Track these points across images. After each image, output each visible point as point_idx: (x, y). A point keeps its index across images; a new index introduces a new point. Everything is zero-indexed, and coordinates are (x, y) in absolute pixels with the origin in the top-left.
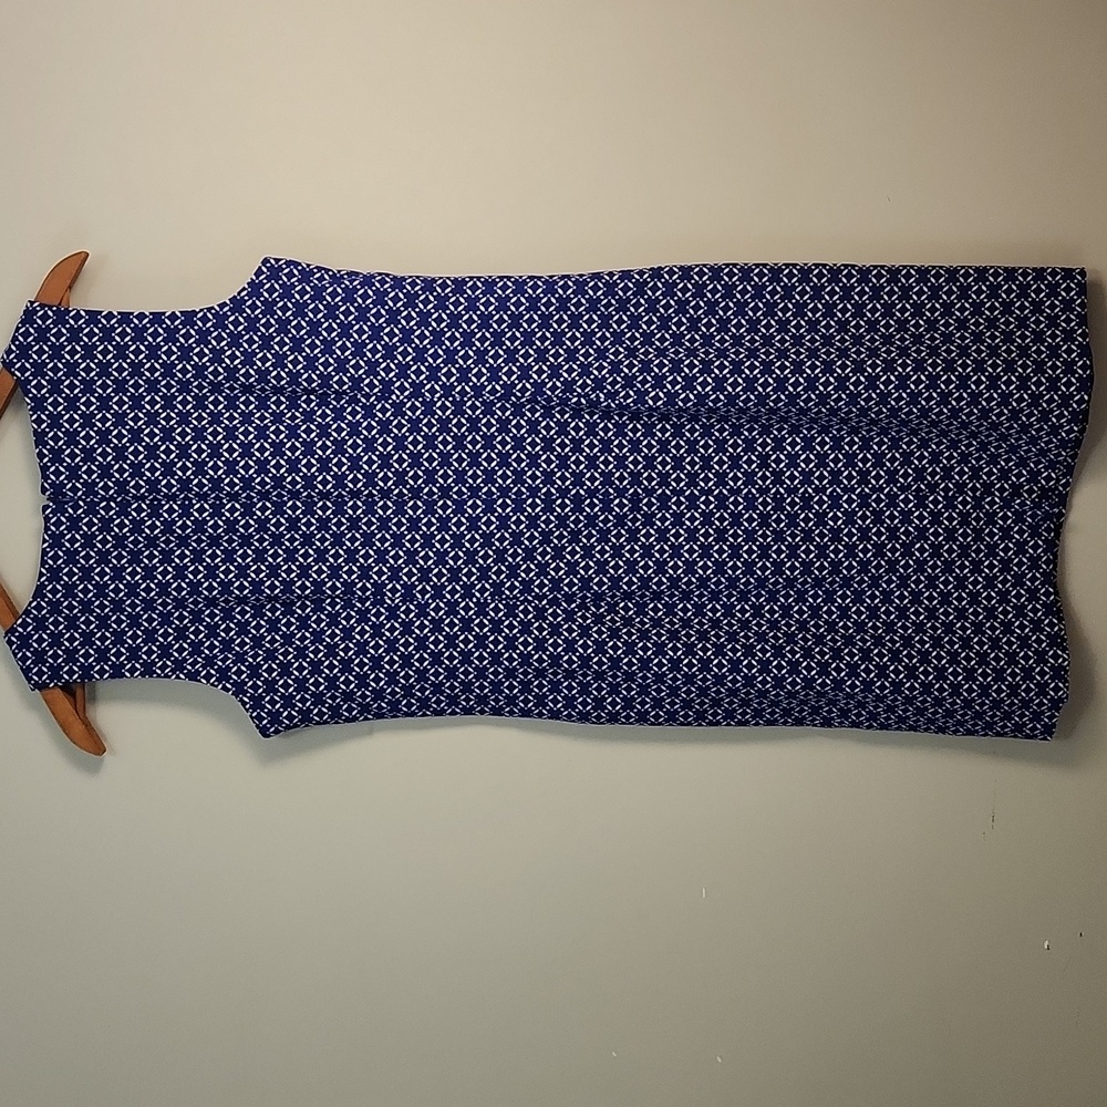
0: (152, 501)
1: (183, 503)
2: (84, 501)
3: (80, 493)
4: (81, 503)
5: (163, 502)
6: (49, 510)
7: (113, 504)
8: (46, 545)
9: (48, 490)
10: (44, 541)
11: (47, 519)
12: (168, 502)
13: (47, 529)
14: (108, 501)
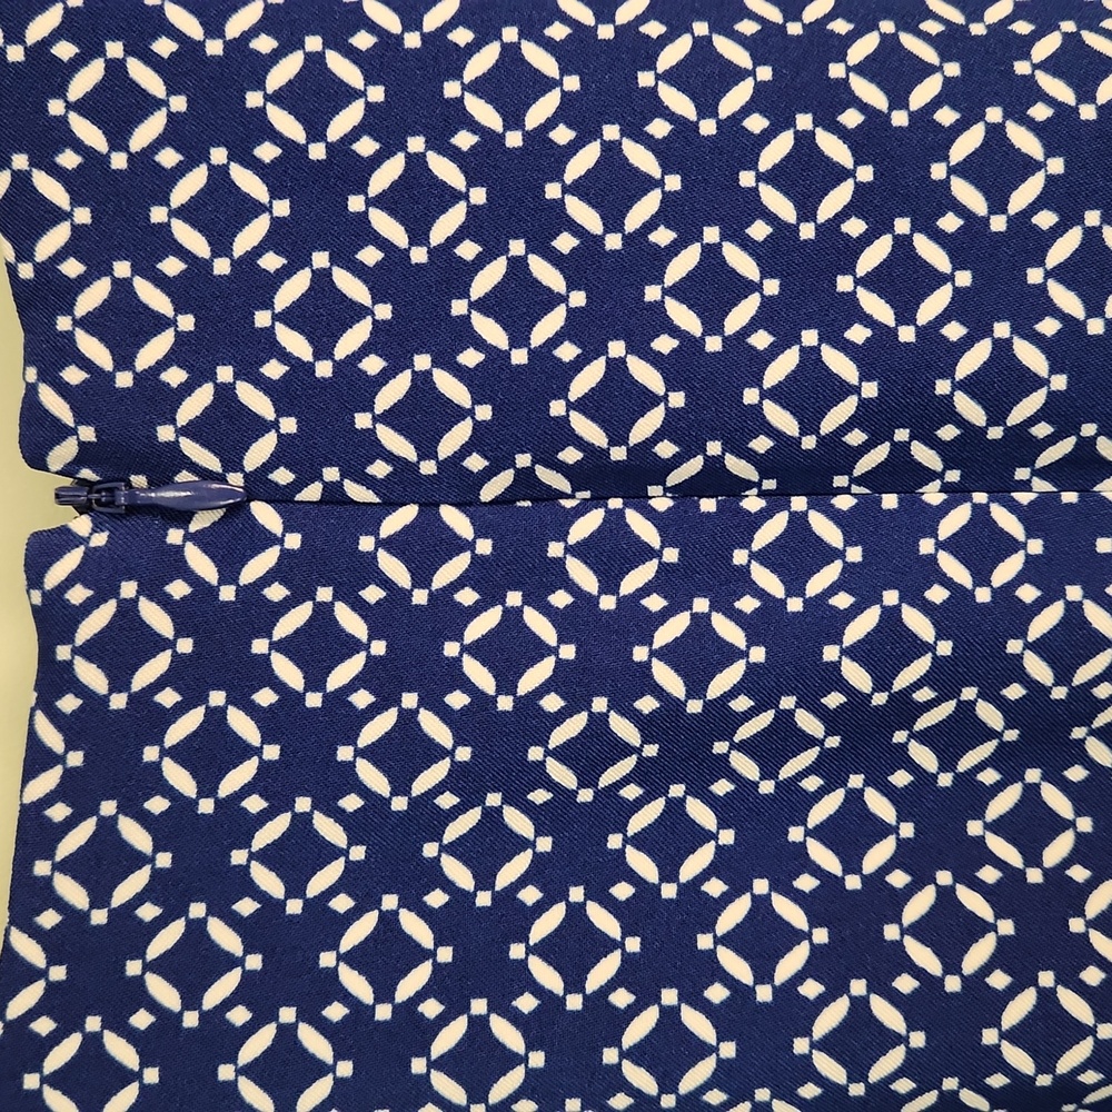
0: (686, 493)
1: (867, 506)
2: (281, 499)
3: (259, 452)
4: (266, 515)
5: (752, 503)
6: (71, 560)
7: (456, 519)
8: (49, 780)
9: (62, 432)
10: (37, 759)
11: (54, 620)
12: (777, 501)
13: (52, 679)
14: (429, 495)
